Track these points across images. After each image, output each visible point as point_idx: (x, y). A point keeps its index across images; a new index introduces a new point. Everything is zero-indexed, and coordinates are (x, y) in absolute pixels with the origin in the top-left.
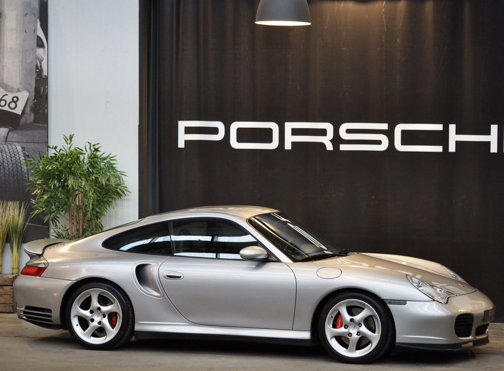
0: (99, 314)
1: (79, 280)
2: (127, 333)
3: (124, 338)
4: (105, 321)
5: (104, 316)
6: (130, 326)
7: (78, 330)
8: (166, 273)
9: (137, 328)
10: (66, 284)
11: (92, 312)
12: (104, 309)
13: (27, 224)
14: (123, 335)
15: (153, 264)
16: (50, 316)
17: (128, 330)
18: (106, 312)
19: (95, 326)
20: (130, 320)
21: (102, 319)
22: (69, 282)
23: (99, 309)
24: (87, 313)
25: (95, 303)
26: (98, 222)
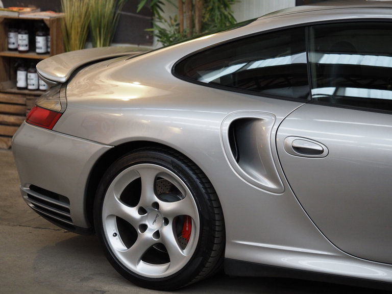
0: (157, 216)
1: (116, 145)
2: (210, 260)
3: (204, 269)
4: (168, 232)
5: (167, 222)
6: (215, 247)
7: (117, 244)
8: (291, 141)
9: (231, 252)
10: (94, 150)
11: (142, 211)
12: (167, 206)
13: (119, 12)
14: (202, 265)
15: (266, 118)
16: (67, 211)
17: (213, 253)
18: (170, 213)
19: (148, 240)
20: (217, 235)
21: (162, 227)
22: (101, 146)
23: (156, 205)
24: (133, 212)
25: (149, 195)
26: (226, 13)
